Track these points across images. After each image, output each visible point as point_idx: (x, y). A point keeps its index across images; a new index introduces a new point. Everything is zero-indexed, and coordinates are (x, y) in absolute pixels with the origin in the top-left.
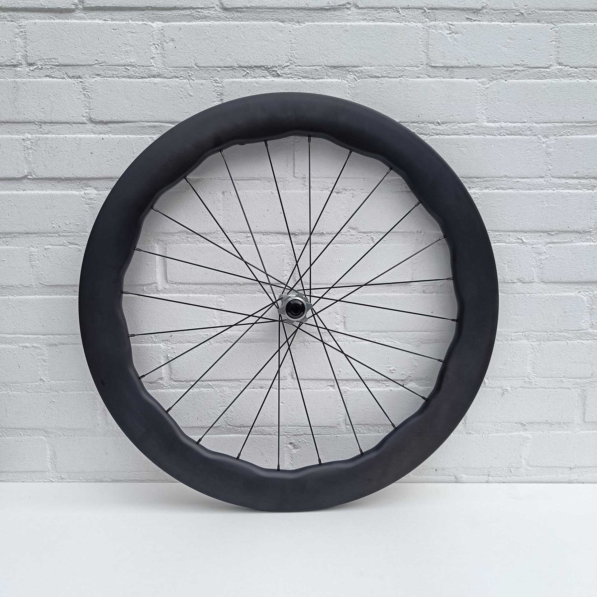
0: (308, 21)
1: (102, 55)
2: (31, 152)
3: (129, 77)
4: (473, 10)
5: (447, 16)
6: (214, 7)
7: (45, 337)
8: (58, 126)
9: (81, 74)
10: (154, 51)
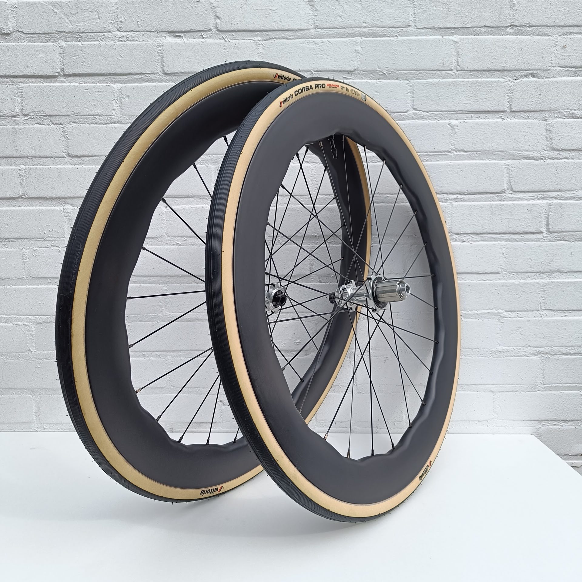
1: (77, 108)
2: (24, 178)
3: (97, 124)
4: (348, 72)
6: (158, 73)
7: (33, 317)
8: (44, 160)
9: (62, 122)
10: (115, 104)
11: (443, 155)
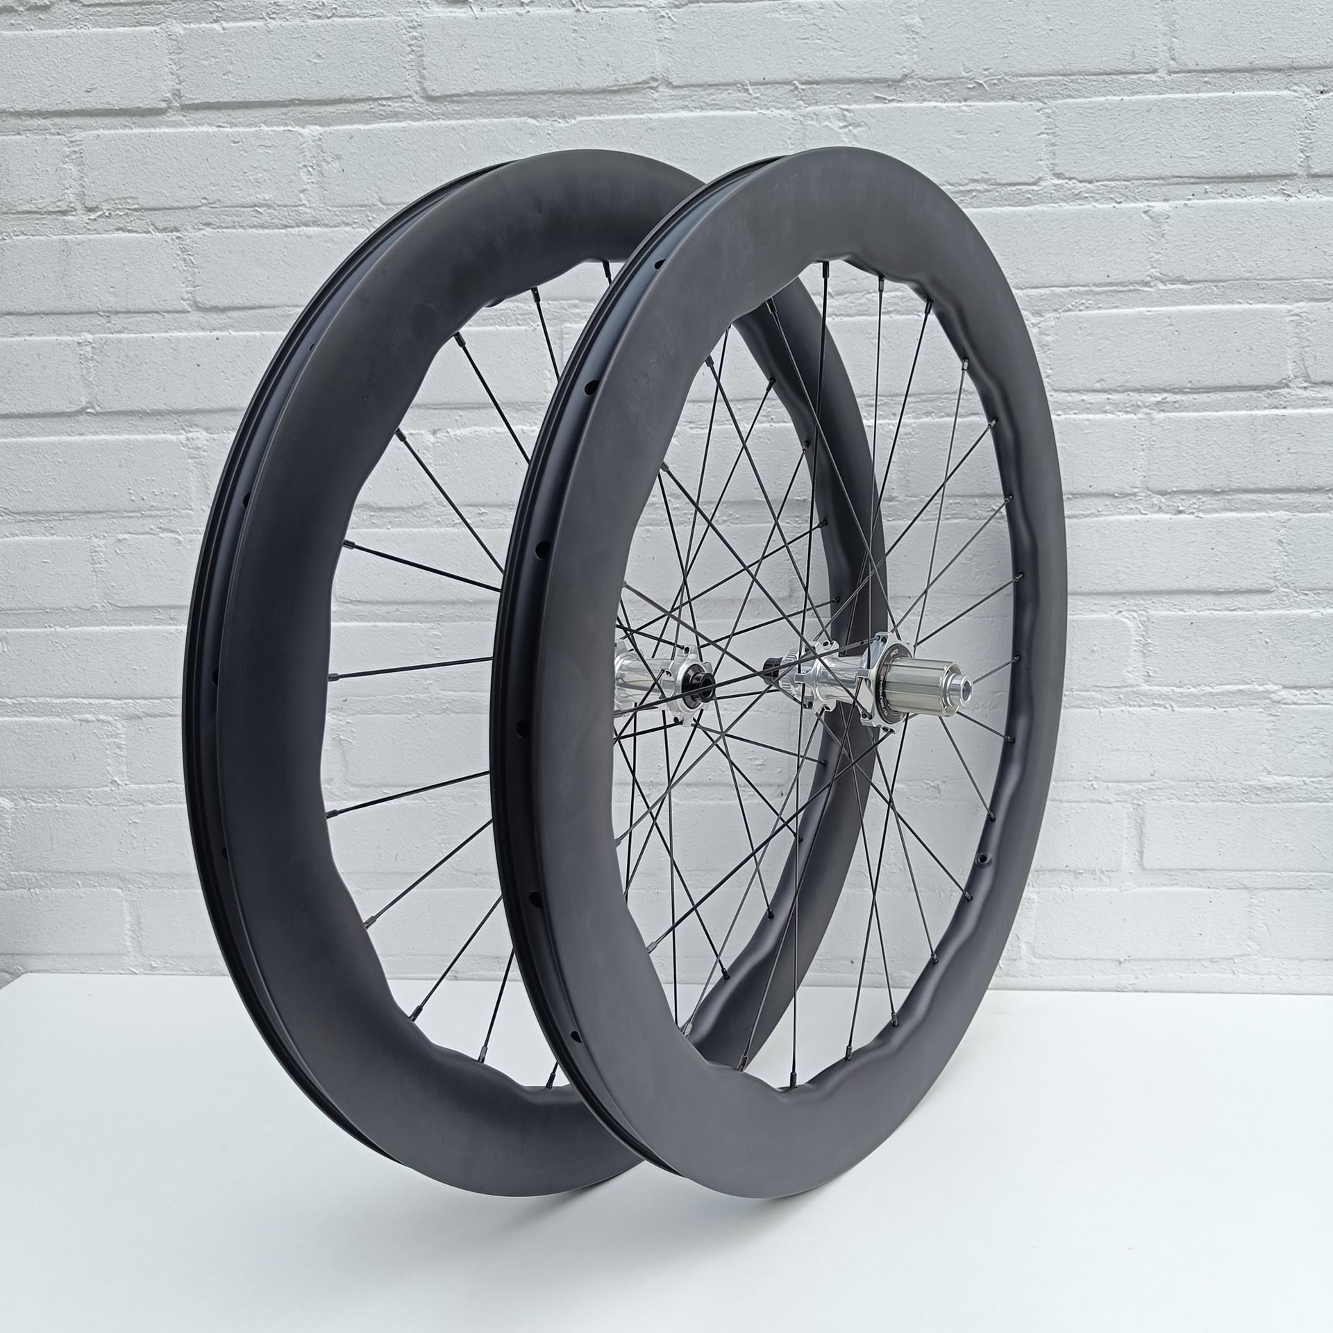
0: (582, 115)
1: (214, 188)
2: (92, 365)
3: (262, 227)
4: (887, 81)
5: (839, 95)
6: (410, 96)
7: (119, 702)
8: (138, 318)
9: (178, 225)
10: (305, 178)
11: (1130, 291)
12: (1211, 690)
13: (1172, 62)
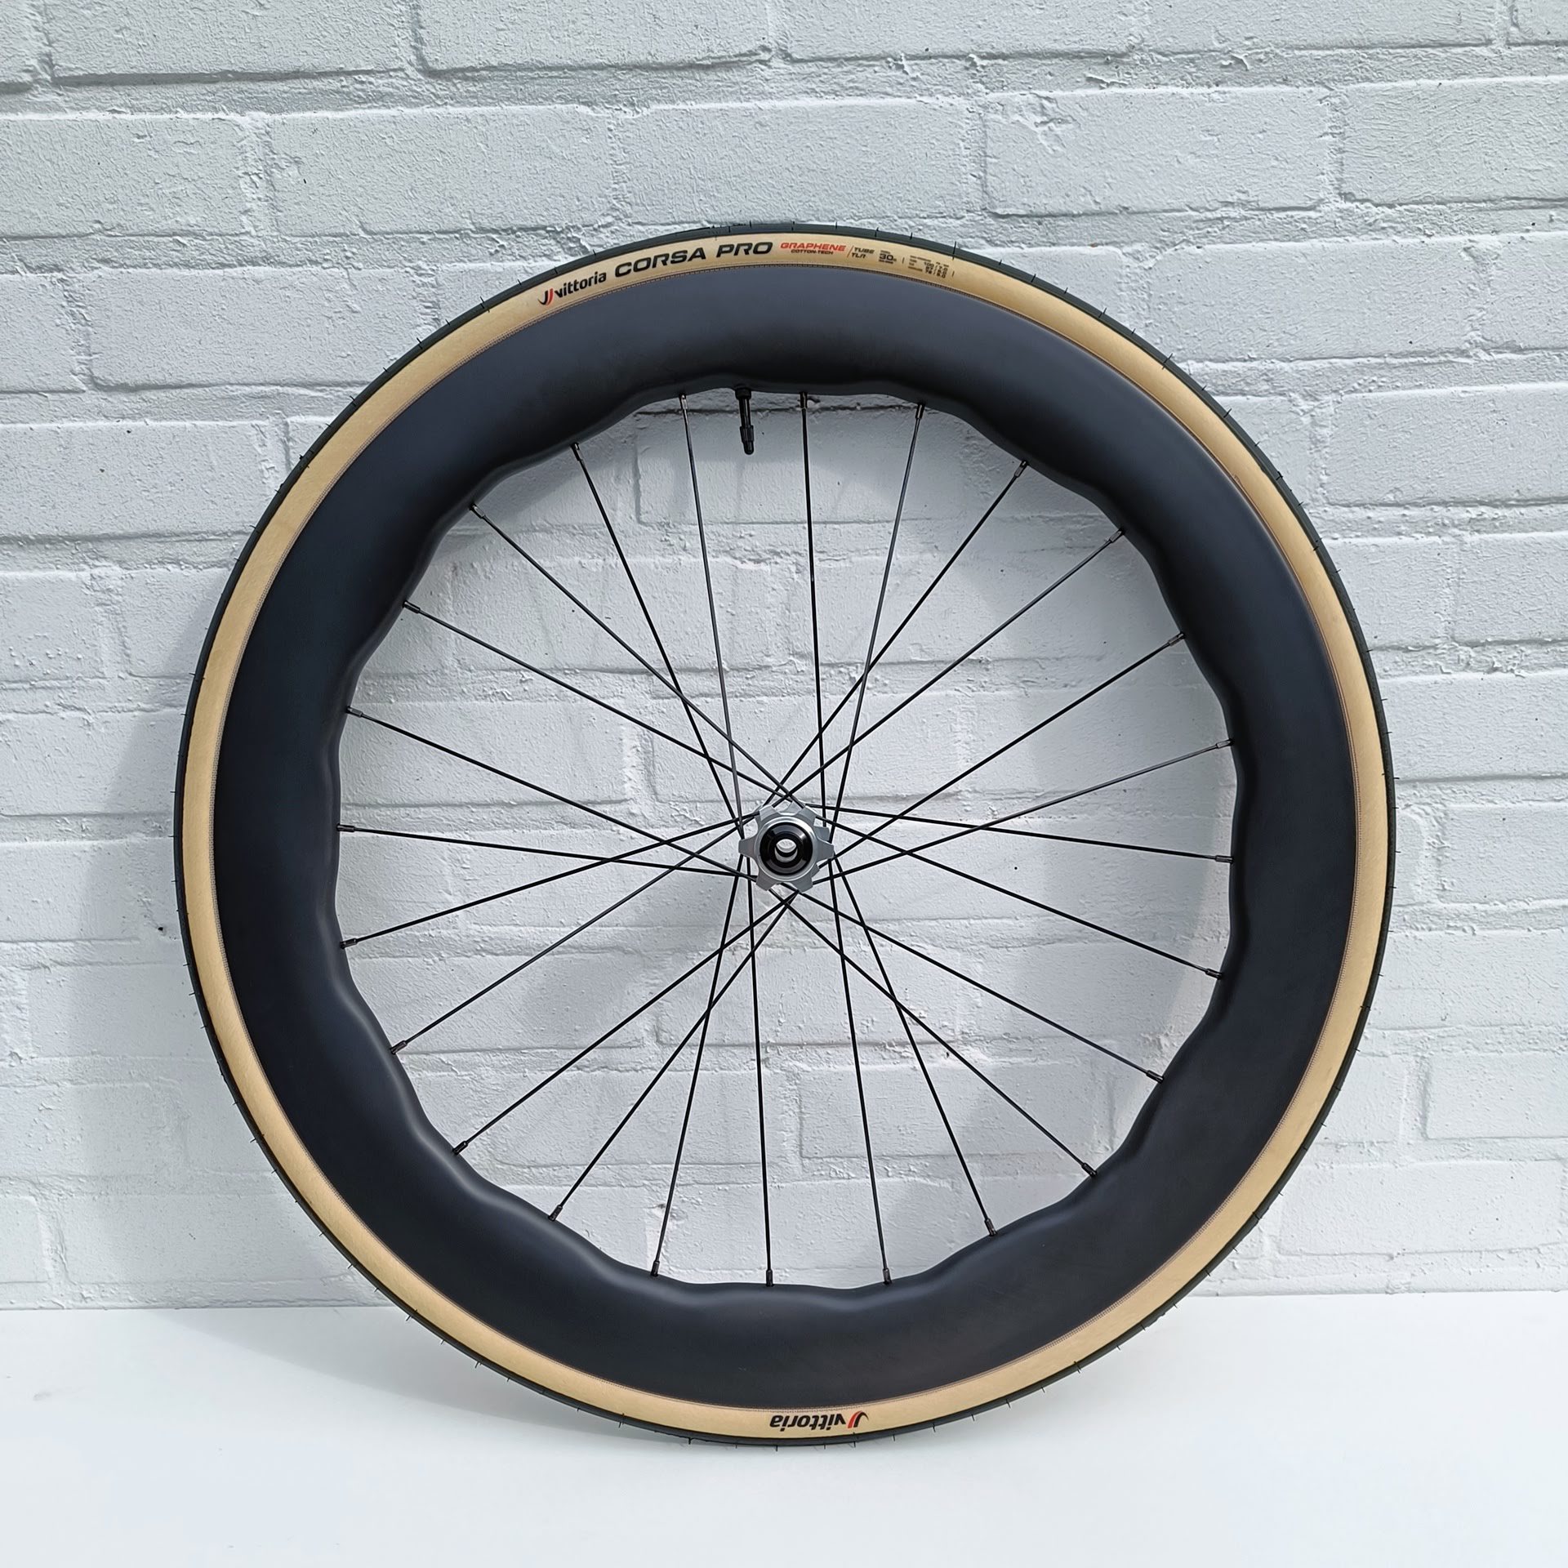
0: (659, 101)
1: (111, 207)
3: (188, 266)
4: (1106, 55)
5: (1034, 75)
6: (401, 69)
7: (15, 946)
9: (59, 261)
10: (249, 193)
11: (1439, 363)
12: (1526, 906)
13: (1513, 29)
